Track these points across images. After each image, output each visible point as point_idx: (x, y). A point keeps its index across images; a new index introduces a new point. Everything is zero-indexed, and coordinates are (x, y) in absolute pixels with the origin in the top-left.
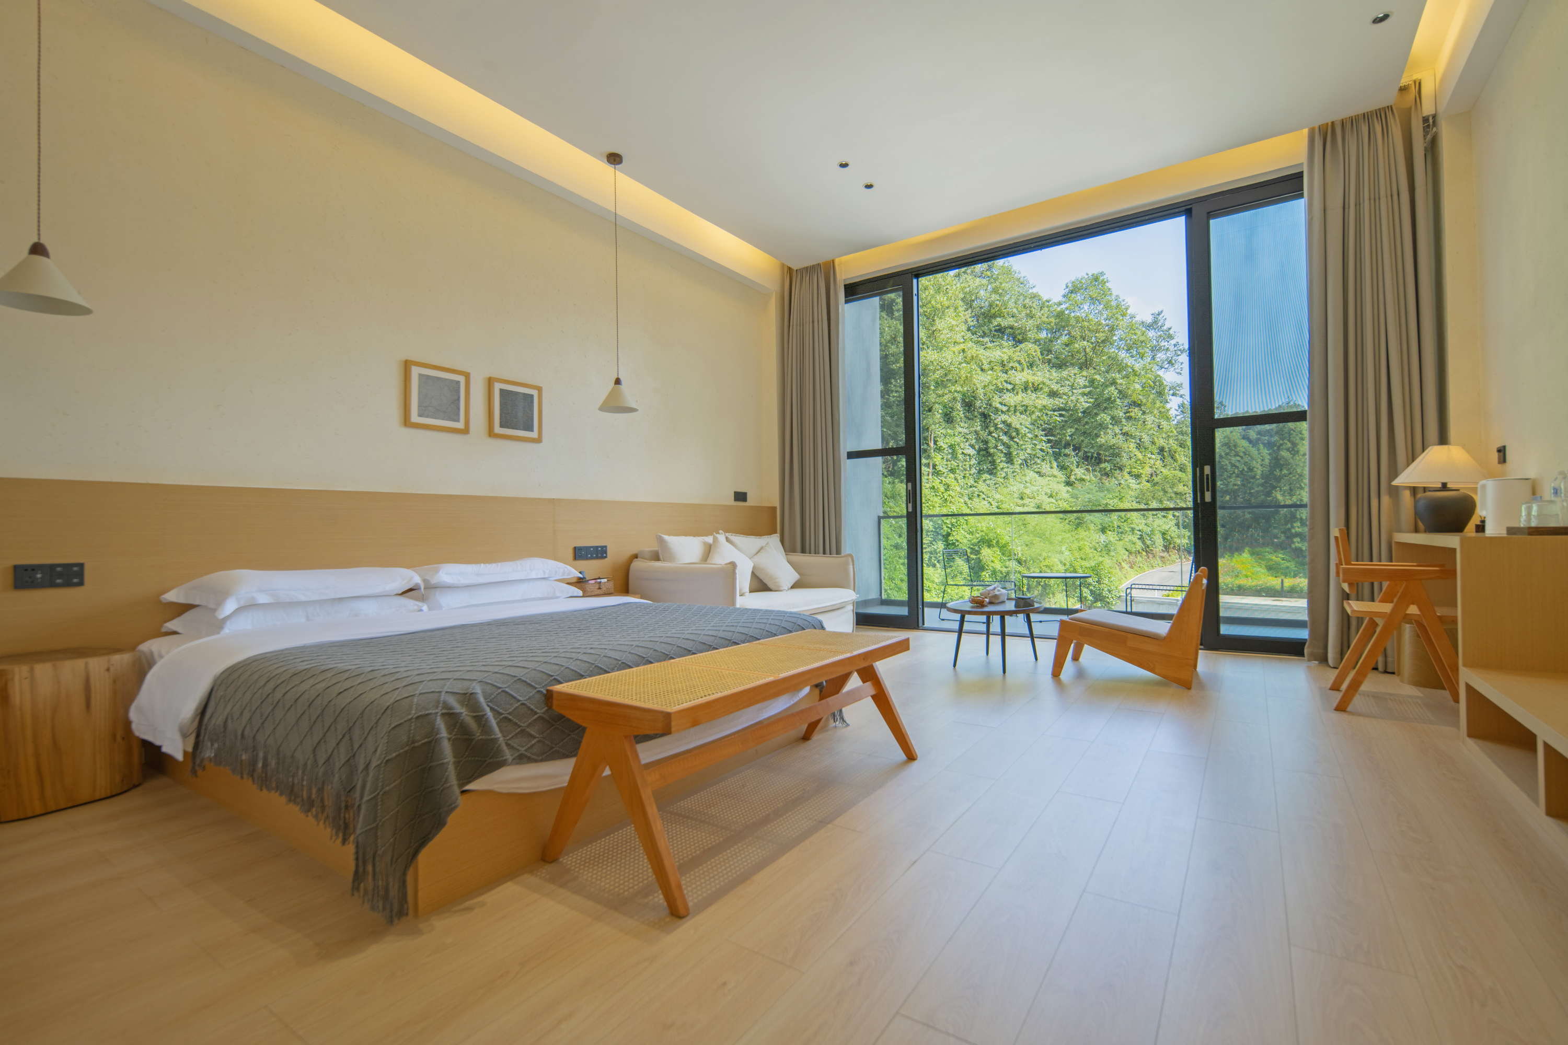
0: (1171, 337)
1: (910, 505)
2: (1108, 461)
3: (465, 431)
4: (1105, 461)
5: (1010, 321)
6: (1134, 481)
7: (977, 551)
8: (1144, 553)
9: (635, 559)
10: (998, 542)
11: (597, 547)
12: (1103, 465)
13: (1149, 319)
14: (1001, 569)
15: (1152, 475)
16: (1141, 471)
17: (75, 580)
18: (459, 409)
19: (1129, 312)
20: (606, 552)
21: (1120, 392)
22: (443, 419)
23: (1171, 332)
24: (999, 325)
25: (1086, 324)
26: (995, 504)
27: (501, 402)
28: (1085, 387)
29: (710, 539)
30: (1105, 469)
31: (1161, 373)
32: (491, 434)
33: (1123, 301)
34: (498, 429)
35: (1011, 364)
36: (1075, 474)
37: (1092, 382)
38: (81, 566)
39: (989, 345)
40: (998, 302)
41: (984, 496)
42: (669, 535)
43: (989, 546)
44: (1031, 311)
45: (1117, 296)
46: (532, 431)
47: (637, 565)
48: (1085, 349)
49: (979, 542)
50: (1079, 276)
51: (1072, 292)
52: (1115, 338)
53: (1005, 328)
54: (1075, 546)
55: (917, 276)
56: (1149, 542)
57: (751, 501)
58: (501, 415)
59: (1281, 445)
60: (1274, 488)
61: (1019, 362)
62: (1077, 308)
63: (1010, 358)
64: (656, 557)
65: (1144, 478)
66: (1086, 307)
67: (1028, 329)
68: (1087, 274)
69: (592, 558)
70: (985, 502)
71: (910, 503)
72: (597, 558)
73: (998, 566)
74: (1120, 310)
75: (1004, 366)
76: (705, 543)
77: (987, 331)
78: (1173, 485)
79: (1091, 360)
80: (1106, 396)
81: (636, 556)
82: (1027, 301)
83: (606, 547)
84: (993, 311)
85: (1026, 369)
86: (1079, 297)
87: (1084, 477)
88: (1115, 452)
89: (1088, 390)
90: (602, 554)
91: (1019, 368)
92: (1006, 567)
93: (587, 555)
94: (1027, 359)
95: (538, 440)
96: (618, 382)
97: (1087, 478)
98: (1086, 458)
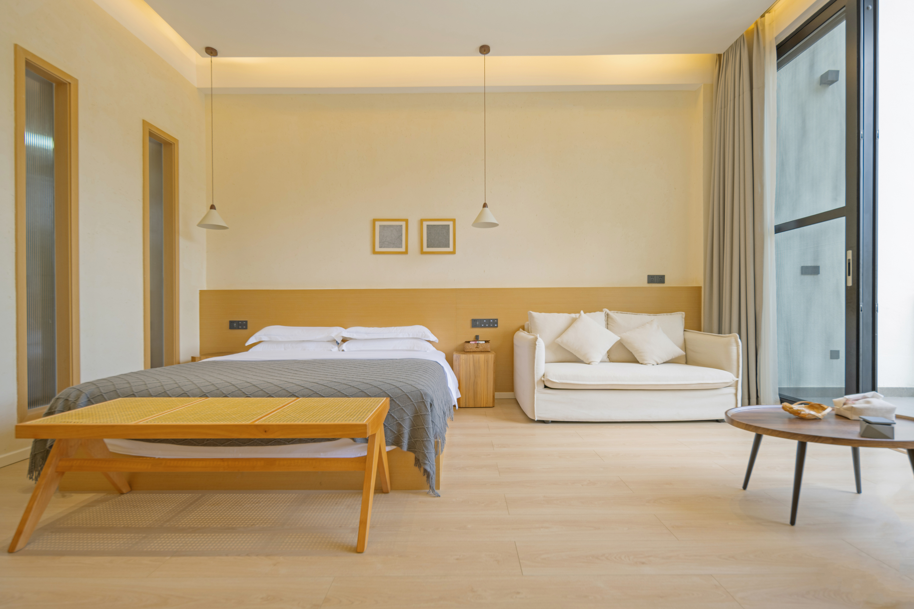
1: (850, 278)
3: (406, 253)
17: (244, 327)
18: (402, 241)
22: (393, 248)
27: (427, 233)
32: (423, 253)
34: (426, 249)
38: (247, 322)
46: (449, 247)
57: (668, 282)
58: (427, 240)
69: (485, 327)
71: (849, 275)
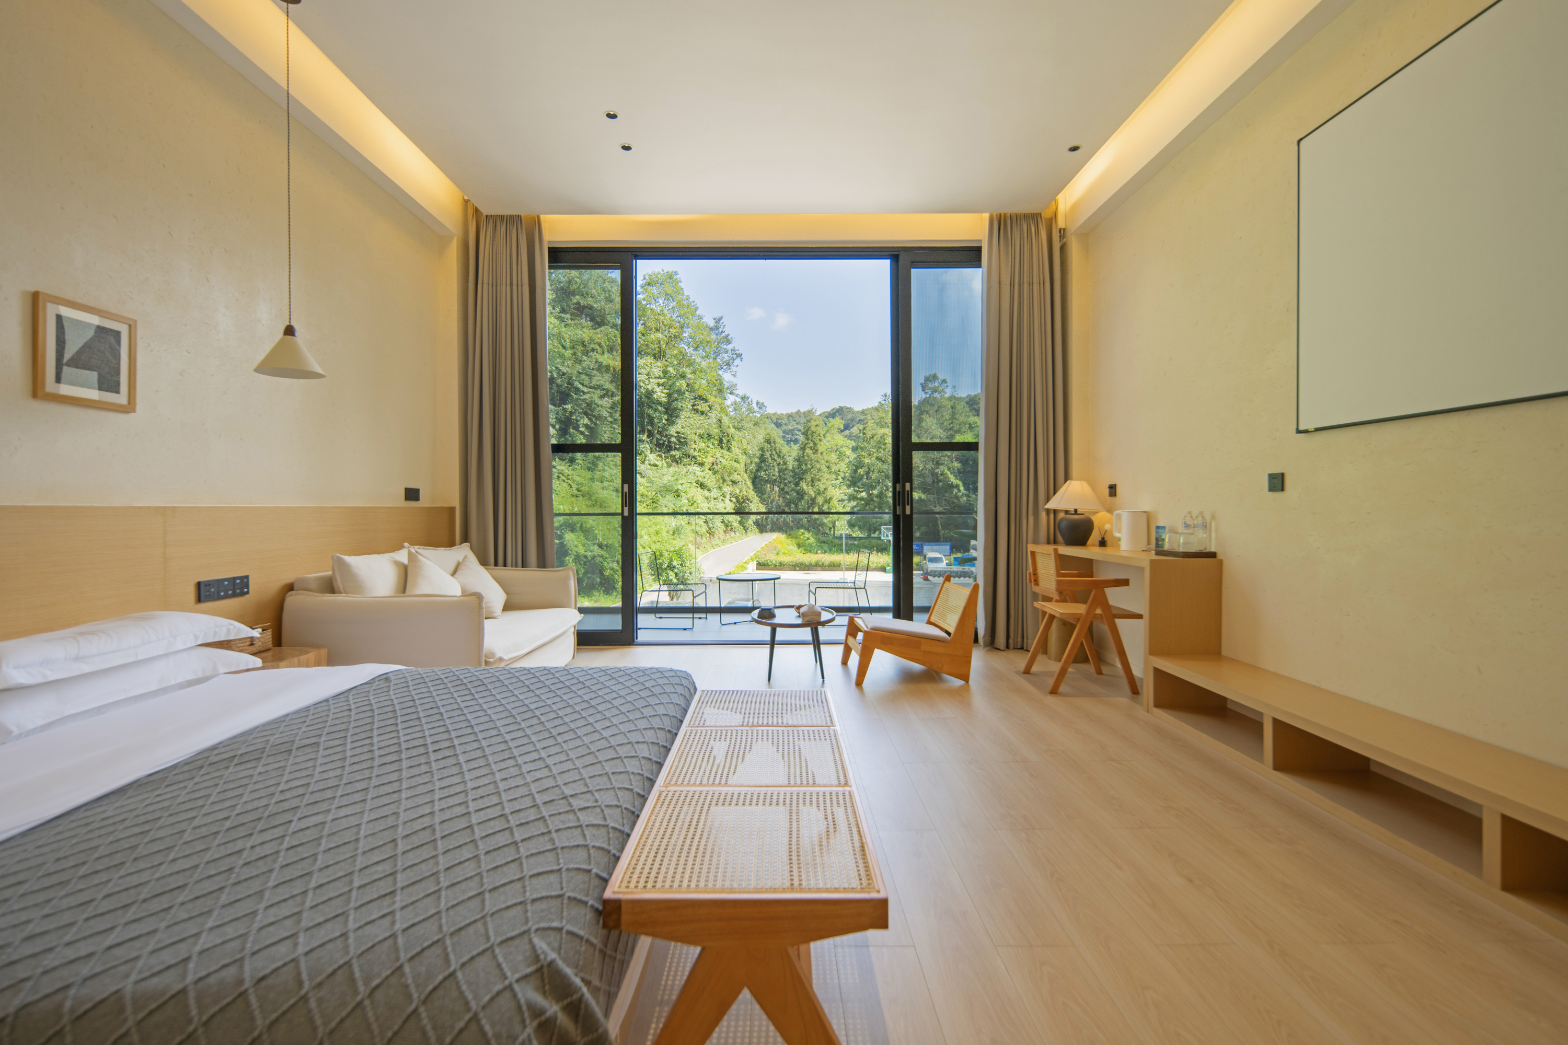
0: (729, 342)
2: (678, 449)
4: (675, 449)
5: (590, 301)
6: (699, 469)
7: (560, 535)
8: (708, 535)
9: (290, 593)
10: (581, 526)
11: (234, 579)
12: (673, 453)
13: (712, 324)
14: (586, 554)
15: (713, 464)
16: (704, 460)
19: (698, 313)
20: (247, 585)
21: (688, 385)
23: (729, 337)
24: (578, 303)
25: (661, 317)
26: (574, 486)
28: (659, 378)
29: (402, 556)
30: (675, 456)
31: (721, 372)
33: (694, 302)
35: (592, 346)
36: (649, 460)
37: (665, 372)
39: (569, 322)
40: (578, 280)
41: (564, 478)
42: (350, 555)
43: (572, 531)
44: (610, 295)
45: (688, 296)
47: (292, 600)
48: (659, 341)
49: (561, 526)
50: (656, 271)
51: (649, 284)
52: (684, 335)
53: (584, 307)
54: (652, 530)
55: (637, 257)
56: (711, 525)
59: (806, 444)
60: (801, 479)
61: (600, 345)
62: (653, 301)
63: (591, 340)
64: (330, 587)
65: (707, 466)
66: (661, 301)
67: (607, 312)
68: (663, 271)
70: (565, 485)
72: (234, 595)
73: (582, 551)
74: (692, 309)
75: (584, 346)
76: (397, 564)
77: (565, 307)
78: (730, 474)
79: (665, 352)
80: (676, 388)
81: (290, 587)
82: (607, 284)
83: (246, 577)
84: (572, 288)
85: (606, 352)
86: (654, 290)
87: (657, 463)
88: (682, 442)
89: (663, 380)
90: (242, 589)
91: (600, 350)
92: (591, 552)
93: (219, 592)
94: (607, 343)
95: (130, 408)
96: (290, 331)
97: (659, 463)
98: (658, 445)
